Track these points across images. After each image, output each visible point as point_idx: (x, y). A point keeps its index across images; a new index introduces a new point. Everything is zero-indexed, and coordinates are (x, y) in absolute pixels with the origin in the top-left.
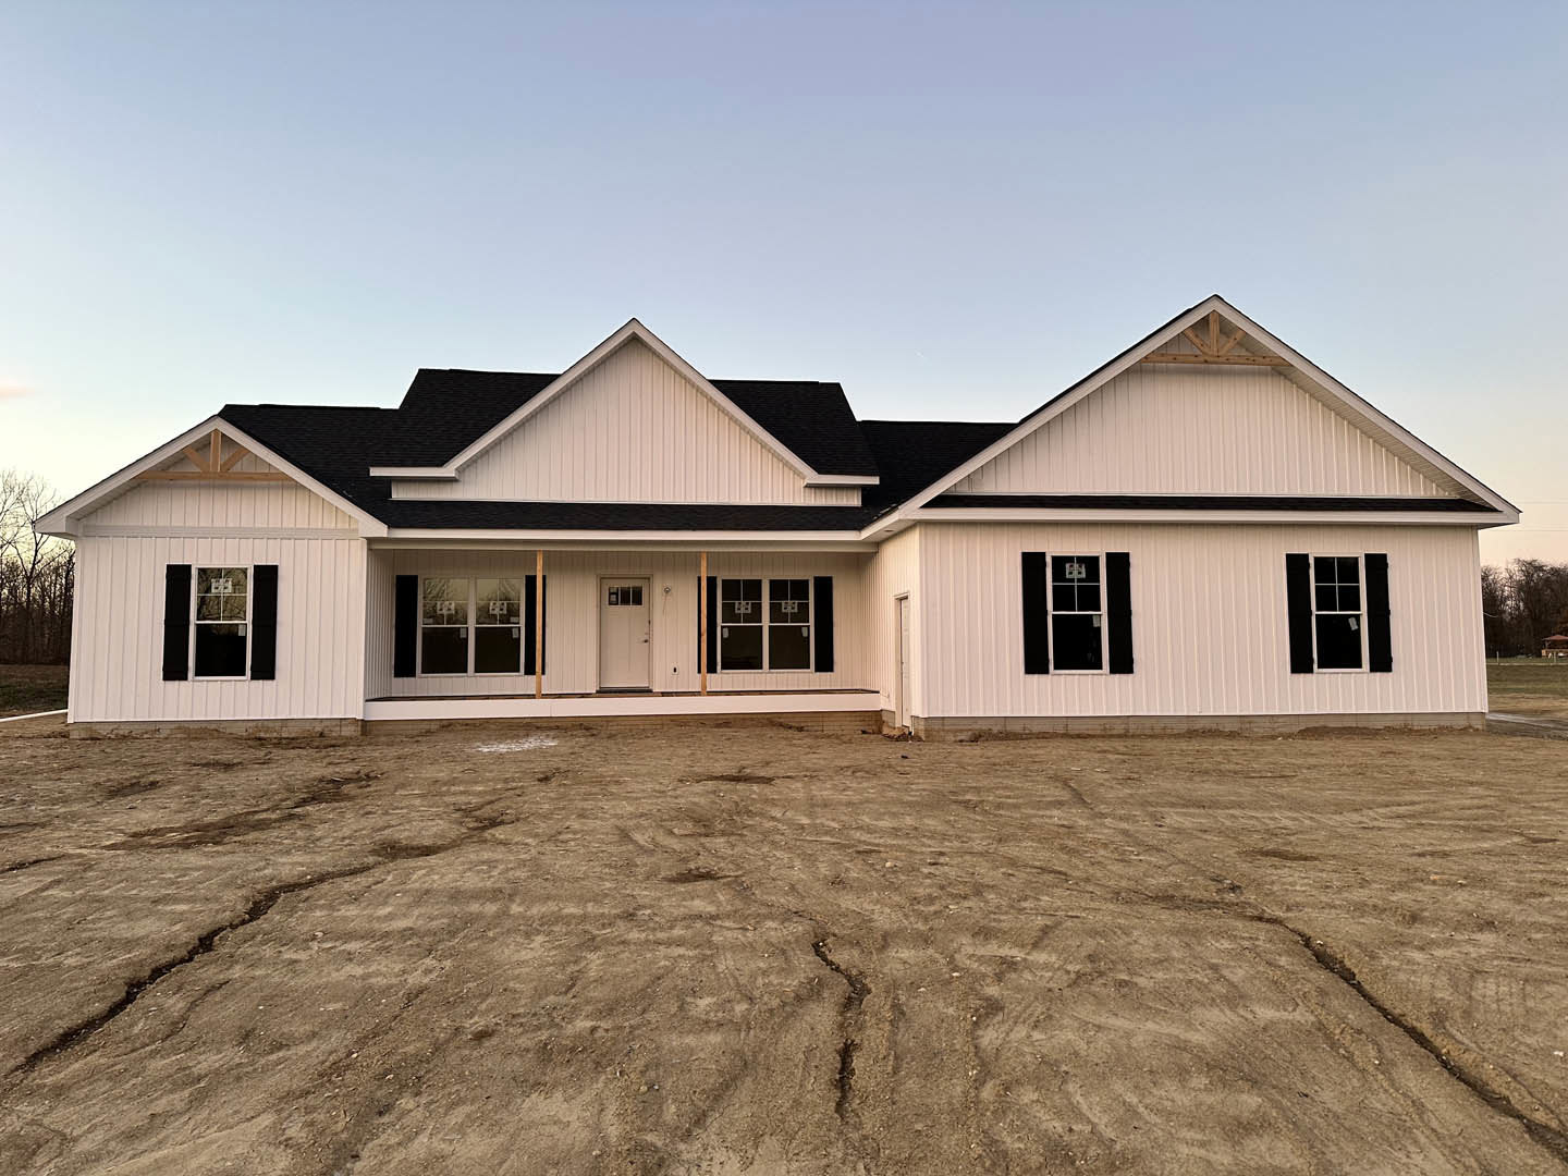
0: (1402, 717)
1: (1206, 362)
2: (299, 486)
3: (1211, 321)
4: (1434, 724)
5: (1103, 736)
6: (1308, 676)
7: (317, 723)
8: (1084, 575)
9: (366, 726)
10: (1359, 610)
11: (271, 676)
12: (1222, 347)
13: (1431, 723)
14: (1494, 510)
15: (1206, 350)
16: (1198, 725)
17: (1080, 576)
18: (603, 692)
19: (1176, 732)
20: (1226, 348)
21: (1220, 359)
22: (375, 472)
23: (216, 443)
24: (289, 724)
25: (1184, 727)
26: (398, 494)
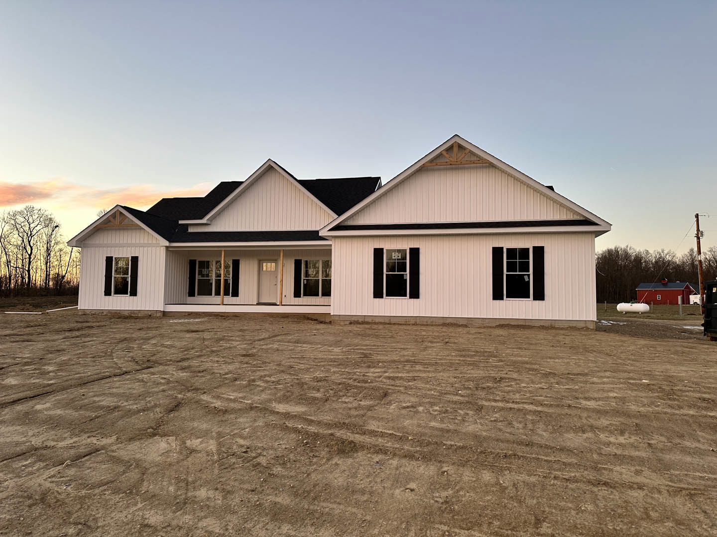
0: (550, 321)
1: (451, 164)
2: (141, 229)
3: (454, 146)
4: (566, 325)
5: (405, 325)
6: (501, 301)
7: (149, 312)
8: (400, 257)
9: (165, 314)
10: (529, 272)
11: (135, 295)
12: (459, 158)
13: (565, 325)
14: (597, 224)
15: (451, 159)
16: (448, 321)
17: (398, 258)
18: (258, 304)
19: (437, 323)
20: (460, 158)
21: (458, 163)
22: (181, 222)
23: (118, 215)
24: (142, 311)
25: (441, 322)
26: (191, 230)
